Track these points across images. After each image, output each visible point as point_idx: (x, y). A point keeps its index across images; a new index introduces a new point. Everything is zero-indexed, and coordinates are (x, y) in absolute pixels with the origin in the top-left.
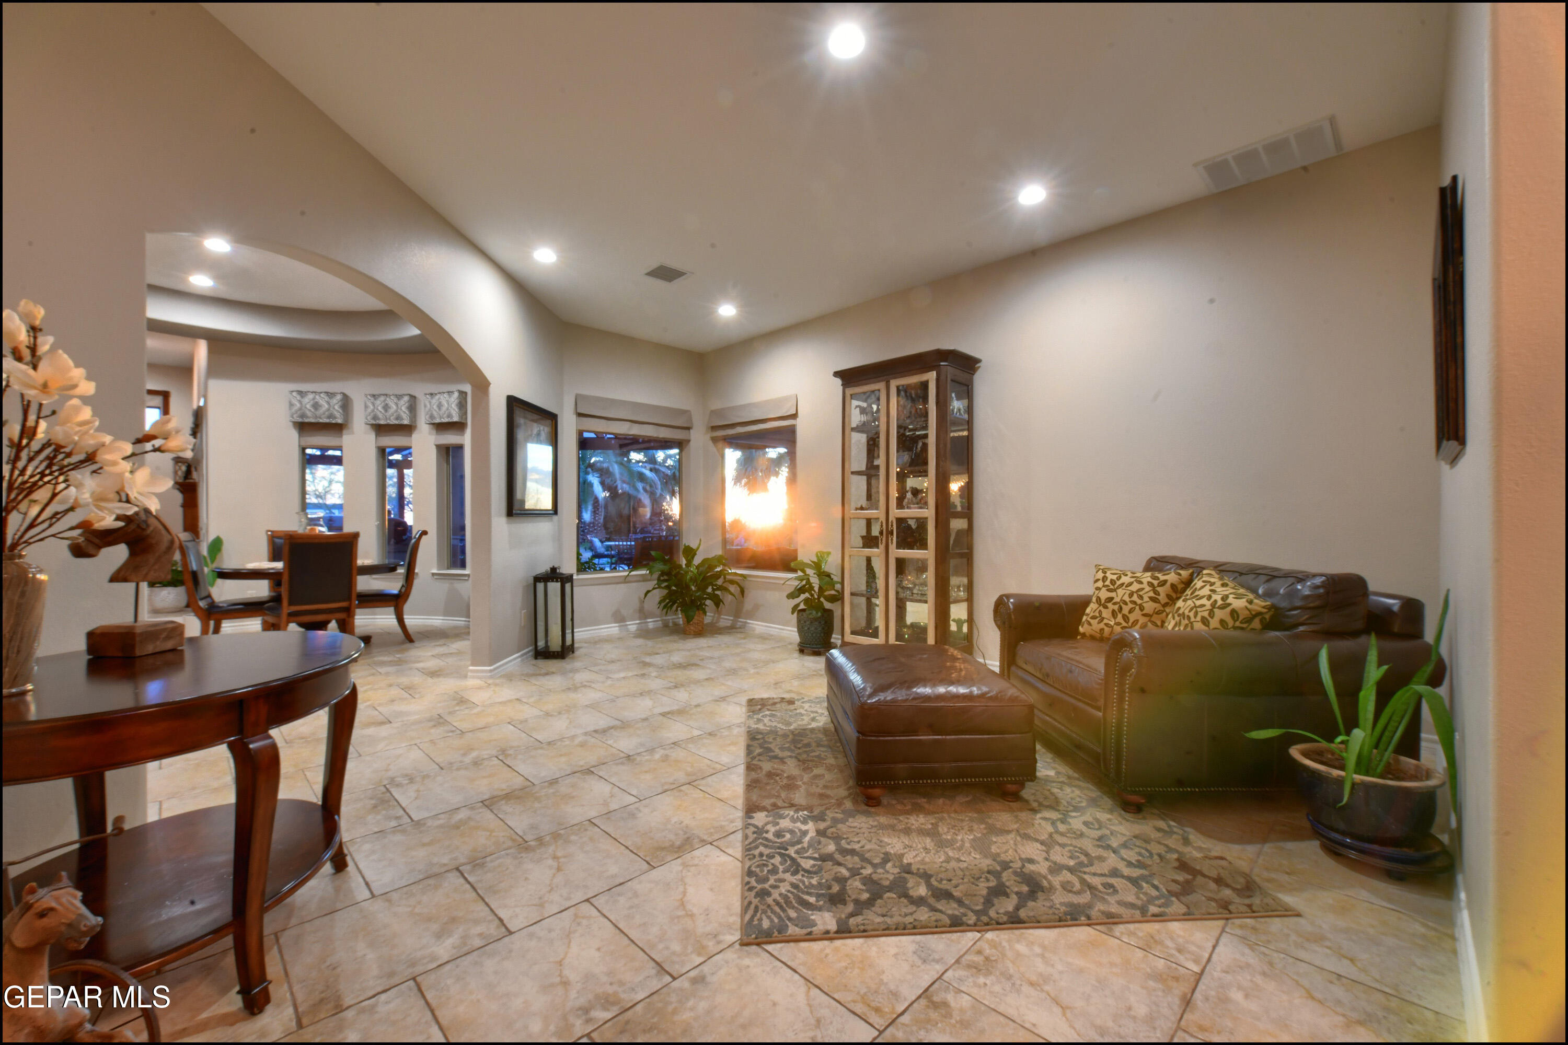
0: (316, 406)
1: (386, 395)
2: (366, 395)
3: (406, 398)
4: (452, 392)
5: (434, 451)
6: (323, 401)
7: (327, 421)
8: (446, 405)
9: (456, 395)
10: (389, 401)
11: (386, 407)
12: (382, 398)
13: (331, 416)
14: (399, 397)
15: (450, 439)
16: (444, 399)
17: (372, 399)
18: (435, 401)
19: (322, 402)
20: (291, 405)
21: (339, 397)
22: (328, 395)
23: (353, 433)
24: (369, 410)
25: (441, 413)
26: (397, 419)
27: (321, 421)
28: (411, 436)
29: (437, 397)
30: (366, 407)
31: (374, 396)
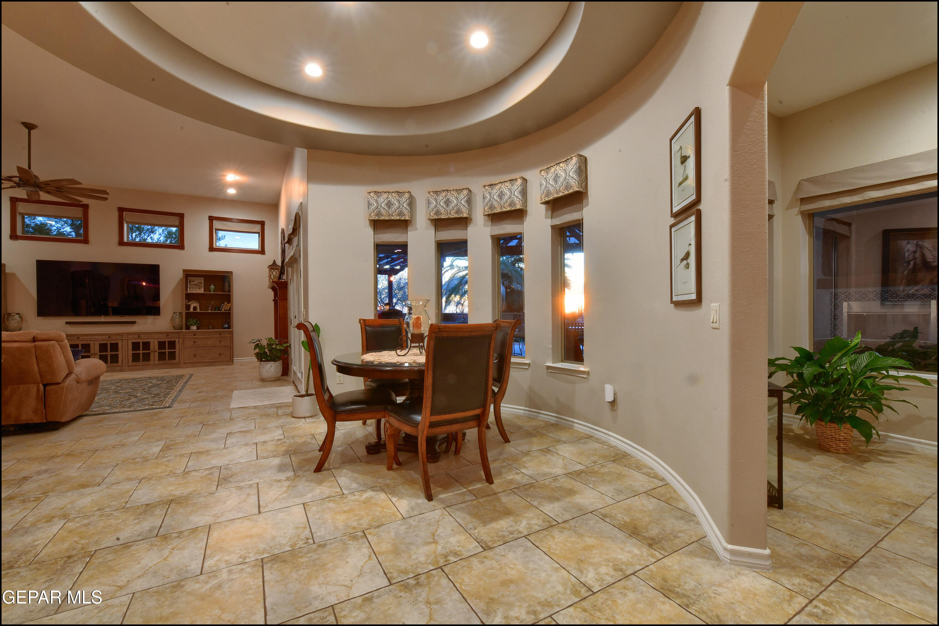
0: (389, 204)
1: (447, 191)
2: (429, 192)
3: (465, 192)
4: (516, 179)
5: (489, 242)
6: (394, 199)
7: (398, 218)
8: (509, 194)
9: (519, 182)
10: (449, 196)
11: (447, 202)
12: (444, 194)
13: (401, 214)
14: (459, 191)
15: (508, 228)
16: (505, 188)
17: (435, 196)
18: (495, 191)
19: (394, 201)
20: (369, 204)
21: (407, 195)
22: (398, 194)
23: (416, 229)
24: (432, 206)
25: (502, 202)
26: (457, 212)
27: (392, 218)
28: (467, 229)
29: (497, 187)
30: (429, 203)
31: (436, 192)
